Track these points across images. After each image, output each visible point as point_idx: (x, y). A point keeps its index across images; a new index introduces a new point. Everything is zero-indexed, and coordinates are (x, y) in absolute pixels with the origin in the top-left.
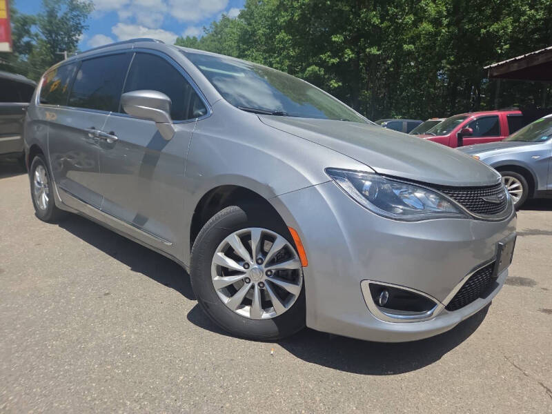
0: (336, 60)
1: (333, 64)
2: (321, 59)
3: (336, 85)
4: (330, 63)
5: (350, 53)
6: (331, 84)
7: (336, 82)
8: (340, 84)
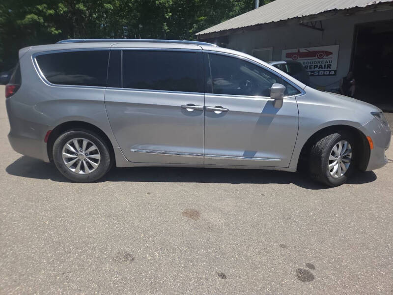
0: (52, 12)
1: (50, 14)
2: (38, 9)
3: (57, 32)
4: (48, 13)
5: (63, 6)
6: (53, 31)
7: (56, 30)
8: (60, 31)
